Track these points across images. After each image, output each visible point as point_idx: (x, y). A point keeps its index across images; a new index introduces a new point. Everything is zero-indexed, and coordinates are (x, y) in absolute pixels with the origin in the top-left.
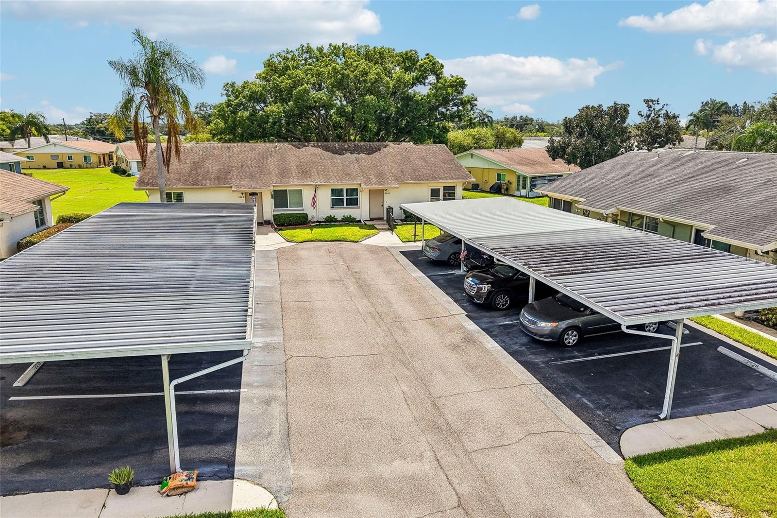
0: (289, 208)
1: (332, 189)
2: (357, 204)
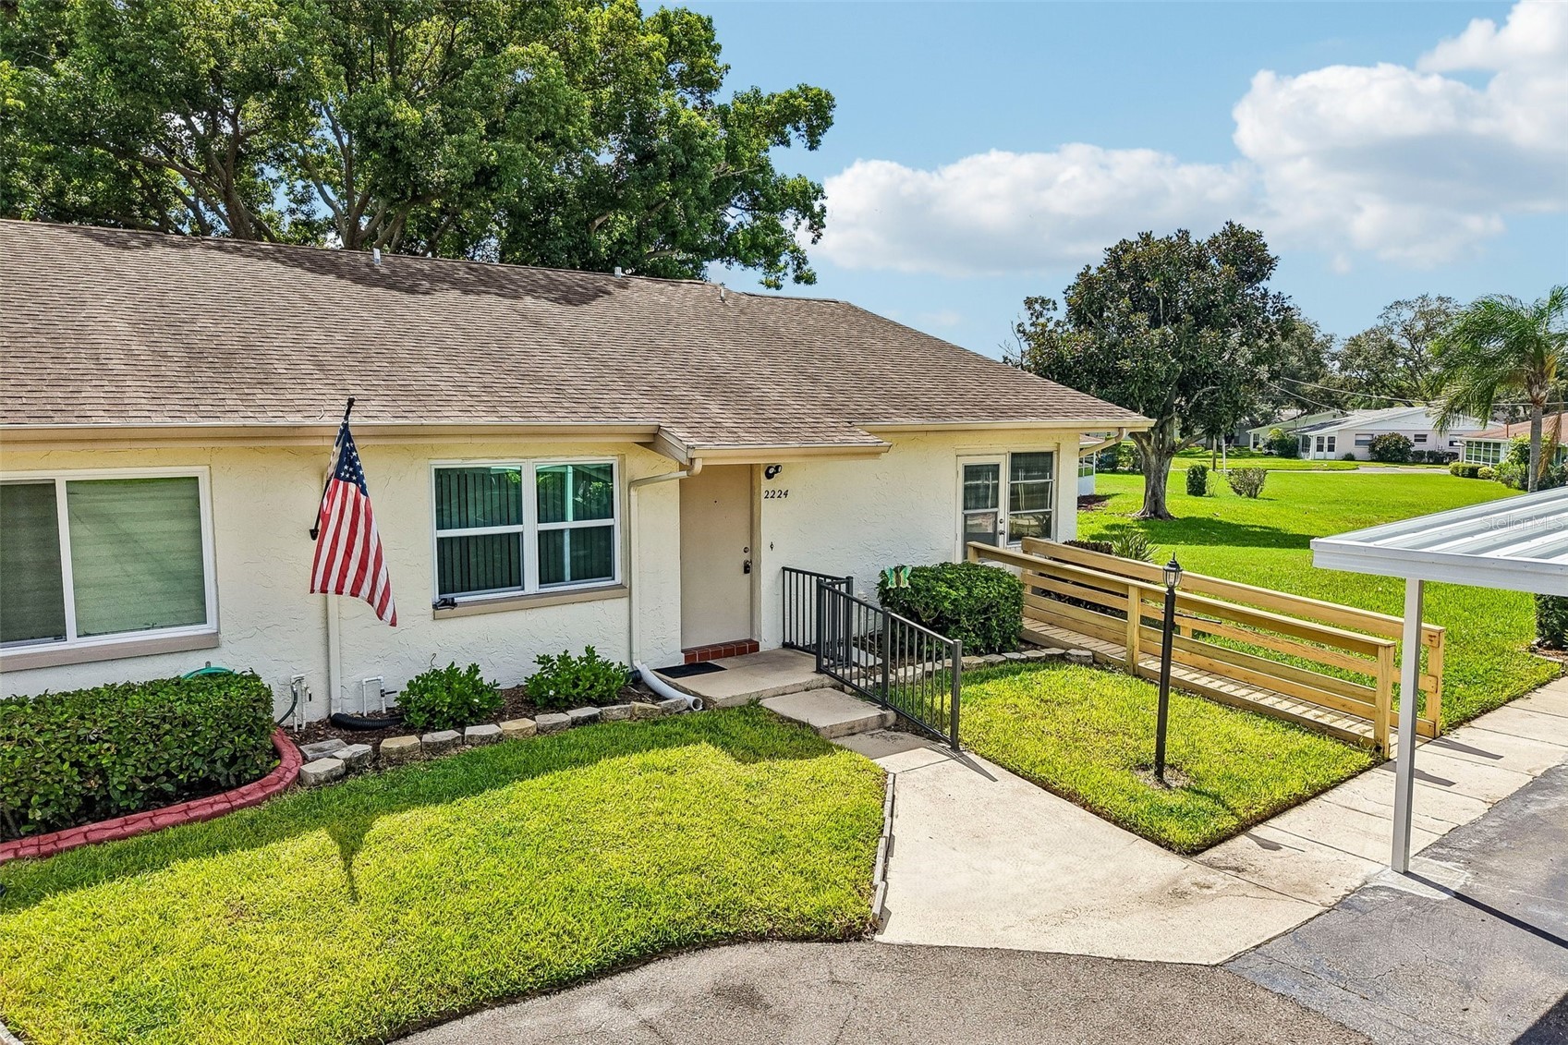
0: (73, 642)
1: (441, 474)
2: (608, 572)
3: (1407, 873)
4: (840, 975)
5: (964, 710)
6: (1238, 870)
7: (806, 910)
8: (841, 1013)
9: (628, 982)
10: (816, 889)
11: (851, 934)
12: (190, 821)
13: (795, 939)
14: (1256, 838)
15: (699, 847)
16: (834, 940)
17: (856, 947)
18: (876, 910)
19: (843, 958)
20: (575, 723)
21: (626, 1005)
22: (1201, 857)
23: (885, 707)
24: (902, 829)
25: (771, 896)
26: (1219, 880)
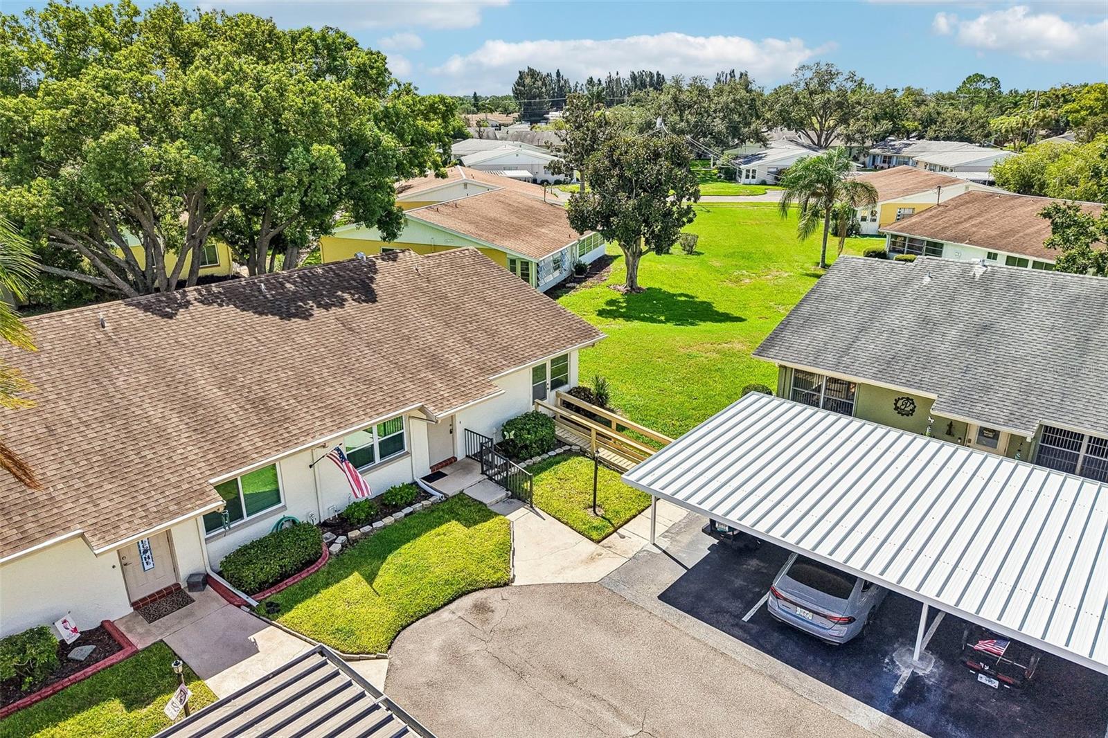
0: (246, 519)
2: (402, 448)
3: (654, 544)
4: (504, 597)
5: (534, 488)
6: (610, 547)
7: (494, 579)
8: (506, 609)
9: (452, 606)
10: (495, 573)
11: (506, 584)
12: (311, 575)
13: (491, 588)
14: (618, 534)
15: (460, 564)
16: (501, 586)
17: (507, 587)
18: (512, 577)
19: (504, 591)
20: (406, 515)
21: (454, 613)
22: (601, 544)
23: (507, 490)
24: (517, 545)
25: (484, 576)
26: (604, 551)
